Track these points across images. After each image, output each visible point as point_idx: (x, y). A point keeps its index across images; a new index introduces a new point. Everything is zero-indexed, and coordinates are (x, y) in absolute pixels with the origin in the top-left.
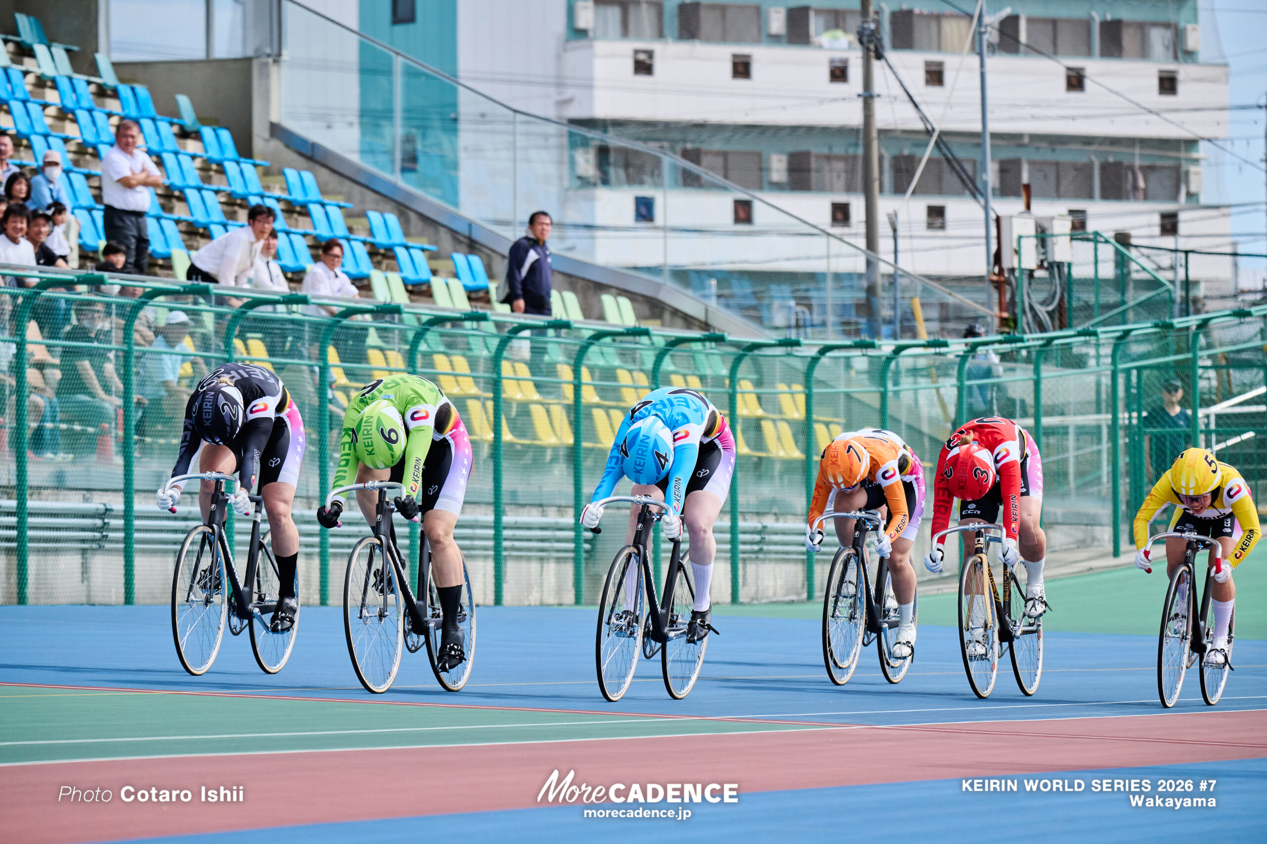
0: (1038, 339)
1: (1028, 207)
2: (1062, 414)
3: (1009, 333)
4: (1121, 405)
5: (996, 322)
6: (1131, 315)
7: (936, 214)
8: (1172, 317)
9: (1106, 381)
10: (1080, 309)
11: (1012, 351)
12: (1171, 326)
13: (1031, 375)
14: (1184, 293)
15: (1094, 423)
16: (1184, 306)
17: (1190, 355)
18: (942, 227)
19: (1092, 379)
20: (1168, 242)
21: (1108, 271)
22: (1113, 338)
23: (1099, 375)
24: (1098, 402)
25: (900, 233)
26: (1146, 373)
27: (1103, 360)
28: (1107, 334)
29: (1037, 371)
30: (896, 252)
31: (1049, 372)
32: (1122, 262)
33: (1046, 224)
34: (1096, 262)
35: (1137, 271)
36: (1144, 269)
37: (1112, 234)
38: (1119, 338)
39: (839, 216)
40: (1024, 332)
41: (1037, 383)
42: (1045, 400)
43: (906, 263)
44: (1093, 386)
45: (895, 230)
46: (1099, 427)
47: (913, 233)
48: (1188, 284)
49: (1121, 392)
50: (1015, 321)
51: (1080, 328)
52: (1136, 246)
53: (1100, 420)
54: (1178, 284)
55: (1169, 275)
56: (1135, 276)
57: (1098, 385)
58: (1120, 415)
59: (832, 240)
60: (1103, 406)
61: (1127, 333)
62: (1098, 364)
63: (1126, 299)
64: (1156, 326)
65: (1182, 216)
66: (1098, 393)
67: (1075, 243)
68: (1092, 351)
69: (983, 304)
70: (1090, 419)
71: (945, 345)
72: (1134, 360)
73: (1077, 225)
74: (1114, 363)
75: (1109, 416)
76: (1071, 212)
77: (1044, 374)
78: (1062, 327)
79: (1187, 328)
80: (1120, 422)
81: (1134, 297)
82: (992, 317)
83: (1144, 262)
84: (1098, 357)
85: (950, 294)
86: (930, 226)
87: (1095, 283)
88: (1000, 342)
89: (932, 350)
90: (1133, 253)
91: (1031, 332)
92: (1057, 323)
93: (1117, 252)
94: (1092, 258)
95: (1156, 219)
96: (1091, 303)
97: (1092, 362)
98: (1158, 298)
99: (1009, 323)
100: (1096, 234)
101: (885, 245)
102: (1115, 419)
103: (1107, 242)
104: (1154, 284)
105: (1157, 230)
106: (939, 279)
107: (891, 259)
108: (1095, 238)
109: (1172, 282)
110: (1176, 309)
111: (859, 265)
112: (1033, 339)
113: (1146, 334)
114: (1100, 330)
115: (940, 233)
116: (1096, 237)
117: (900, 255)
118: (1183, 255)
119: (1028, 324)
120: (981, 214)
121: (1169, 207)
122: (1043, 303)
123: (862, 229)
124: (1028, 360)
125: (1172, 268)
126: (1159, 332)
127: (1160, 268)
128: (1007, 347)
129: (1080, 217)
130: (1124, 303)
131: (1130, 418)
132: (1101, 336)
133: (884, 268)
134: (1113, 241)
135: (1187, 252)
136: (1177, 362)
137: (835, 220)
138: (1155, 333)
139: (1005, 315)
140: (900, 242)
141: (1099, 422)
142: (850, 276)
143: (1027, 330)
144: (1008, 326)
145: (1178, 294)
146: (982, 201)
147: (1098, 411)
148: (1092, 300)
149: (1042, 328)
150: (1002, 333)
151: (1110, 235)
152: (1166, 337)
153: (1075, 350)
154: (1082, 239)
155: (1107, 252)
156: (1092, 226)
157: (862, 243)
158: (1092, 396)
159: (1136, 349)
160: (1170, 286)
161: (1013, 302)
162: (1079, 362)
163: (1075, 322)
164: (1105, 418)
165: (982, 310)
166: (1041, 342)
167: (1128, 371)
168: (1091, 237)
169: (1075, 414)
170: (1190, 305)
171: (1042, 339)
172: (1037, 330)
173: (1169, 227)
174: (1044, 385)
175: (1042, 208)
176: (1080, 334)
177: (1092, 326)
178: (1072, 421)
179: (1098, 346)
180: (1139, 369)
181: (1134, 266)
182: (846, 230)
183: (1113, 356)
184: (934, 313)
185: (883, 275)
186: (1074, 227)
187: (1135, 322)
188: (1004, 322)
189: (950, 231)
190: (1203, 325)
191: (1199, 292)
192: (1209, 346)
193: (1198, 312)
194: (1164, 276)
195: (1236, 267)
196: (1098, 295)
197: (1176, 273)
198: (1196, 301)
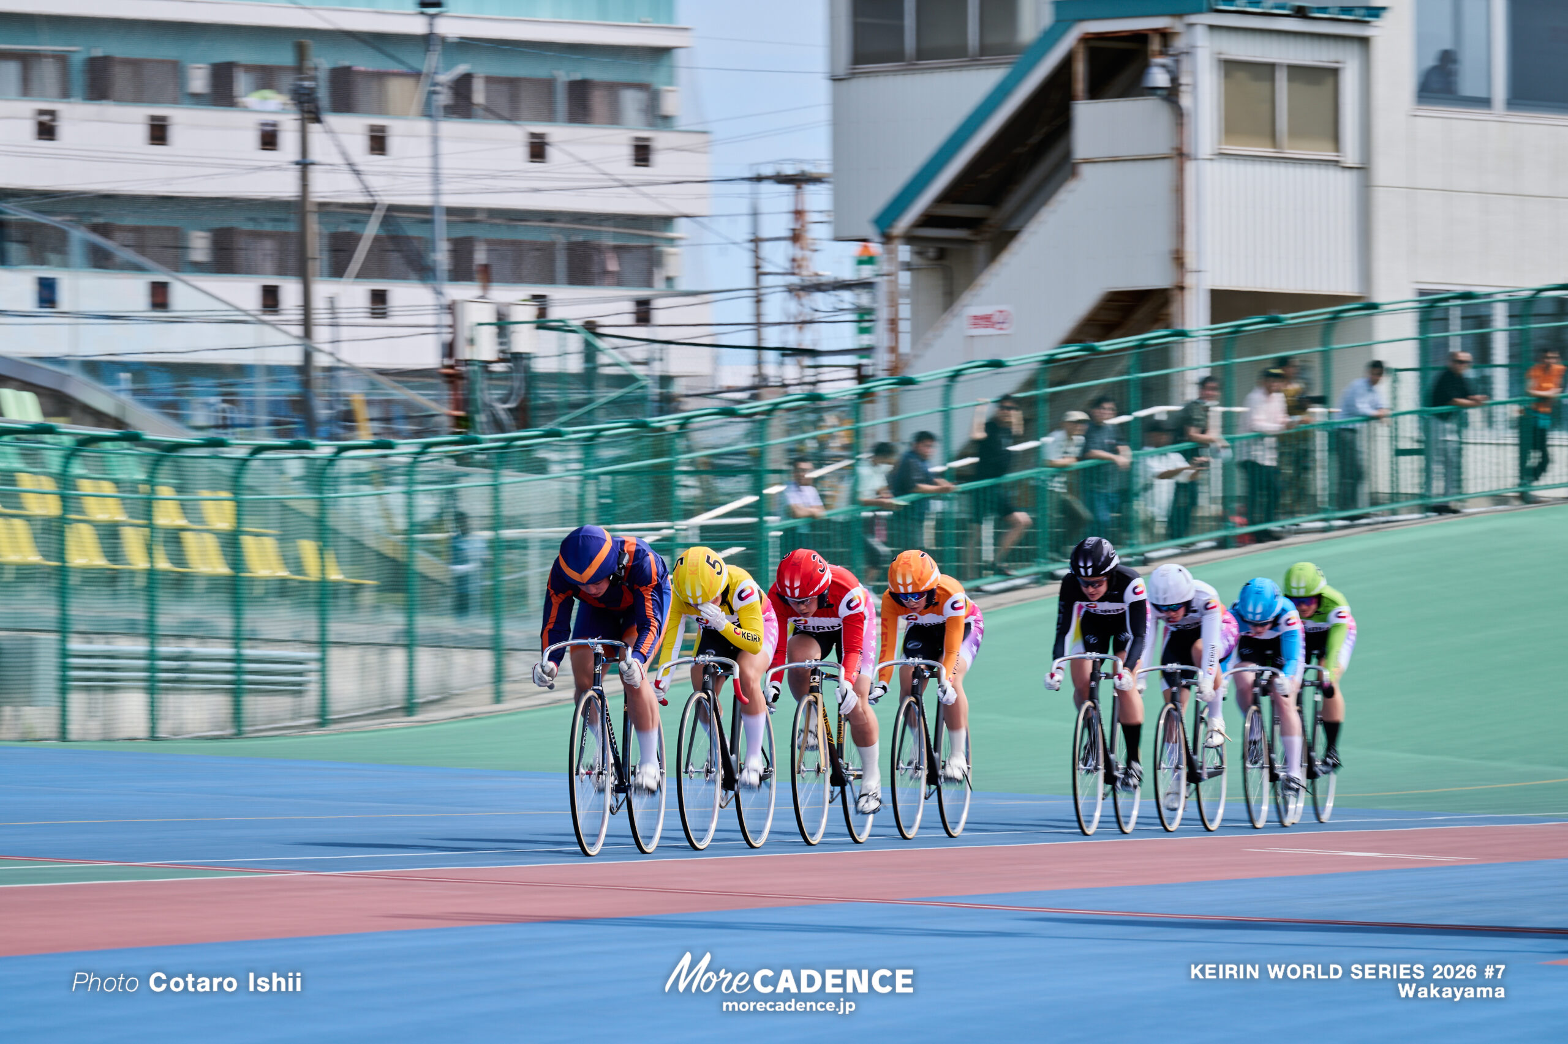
0: (494, 440)
1: (486, 291)
2: (522, 526)
3: (462, 433)
5: (450, 421)
6: (600, 414)
7: (379, 299)
8: (648, 415)
9: (573, 489)
10: (543, 407)
11: (467, 453)
13: (489, 481)
14: (661, 391)
16: (659, 404)
17: (668, 459)
18: (386, 314)
19: (557, 486)
20: (642, 332)
21: (575, 365)
22: (580, 439)
23: (566, 481)
24: (563, 513)
26: (621, 479)
27: (571, 466)
28: (574, 433)
29: (495, 477)
31: (509, 477)
32: (590, 353)
33: (504, 310)
34: (562, 354)
35: (606, 365)
36: (617, 363)
37: (580, 322)
38: (590, 439)
39: (269, 301)
40: (480, 432)
41: (496, 490)
42: (505, 510)
43: (348, 354)
44: (559, 493)
47: (357, 321)
48: (665, 380)
49: (590, 502)
50: (471, 420)
51: (543, 428)
52: (606, 336)
54: (653, 379)
55: (644, 370)
56: (604, 370)
57: (565, 492)
59: (264, 327)
60: (569, 517)
61: (598, 433)
62: (564, 470)
63: (594, 397)
64: (630, 425)
65: (657, 303)
66: (565, 502)
67: (539, 332)
68: (556, 456)
69: (433, 401)
70: (555, 532)
71: (392, 446)
72: (604, 466)
73: (540, 312)
74: (584, 466)
76: (535, 297)
77: (503, 480)
78: (524, 427)
79: (667, 428)
81: (603, 395)
82: (445, 414)
83: (614, 352)
84: (564, 462)
85: (397, 390)
86: (372, 313)
87: (560, 378)
88: (454, 443)
89: (374, 452)
90: (600, 343)
91: (487, 433)
92: (517, 422)
93: (586, 342)
94: (557, 350)
95: (630, 306)
96: (556, 401)
97: (555, 468)
98: (631, 395)
99: (463, 423)
100: (559, 320)
101: (323, 332)
103: (575, 331)
104: (627, 380)
105: (630, 319)
106: (384, 373)
107: (330, 349)
108: (562, 327)
109: (648, 378)
110: (650, 406)
111: (295, 357)
112: (490, 439)
113: (619, 435)
114: (565, 430)
115: (383, 321)
116: (560, 325)
118: (659, 346)
119: (484, 422)
120: (432, 300)
121: (643, 293)
122: (504, 401)
123: (297, 315)
124: (483, 465)
125: (646, 362)
126: (632, 433)
127: (634, 363)
128: (461, 449)
129: (543, 303)
130: (592, 400)
132: (568, 437)
133: (323, 360)
134: (581, 330)
135: (664, 343)
136: (653, 466)
137: (264, 305)
138: (629, 434)
139: (459, 413)
142: (284, 368)
143: (483, 430)
144: (462, 425)
145: (654, 391)
146: (433, 285)
147: (563, 523)
148: (557, 397)
149: (499, 427)
150: (455, 433)
151: (578, 323)
153: (536, 454)
154: (547, 328)
155: (575, 342)
156: (555, 313)
157: (297, 331)
158: (556, 505)
159: (607, 453)
160: (645, 382)
161: (466, 399)
162: (540, 467)
163: (539, 421)
165: (433, 408)
166: (500, 444)
168: (555, 325)
169: (537, 526)
170: (667, 403)
171: (501, 440)
172: (495, 430)
173: (642, 315)
174: (504, 492)
175: (501, 293)
176: (546, 434)
177: (558, 425)
178: (534, 533)
179: (563, 448)
181: (602, 359)
182: (277, 317)
183: (583, 461)
184: (378, 412)
185: (322, 368)
186: (536, 315)
187: (605, 422)
188: (457, 421)
189: (392, 318)
190: (684, 424)
191: (678, 388)
192: (690, 450)
193: (677, 410)
194: (639, 371)
195: (716, 359)
196: (563, 392)
197: (652, 367)
198: (674, 398)
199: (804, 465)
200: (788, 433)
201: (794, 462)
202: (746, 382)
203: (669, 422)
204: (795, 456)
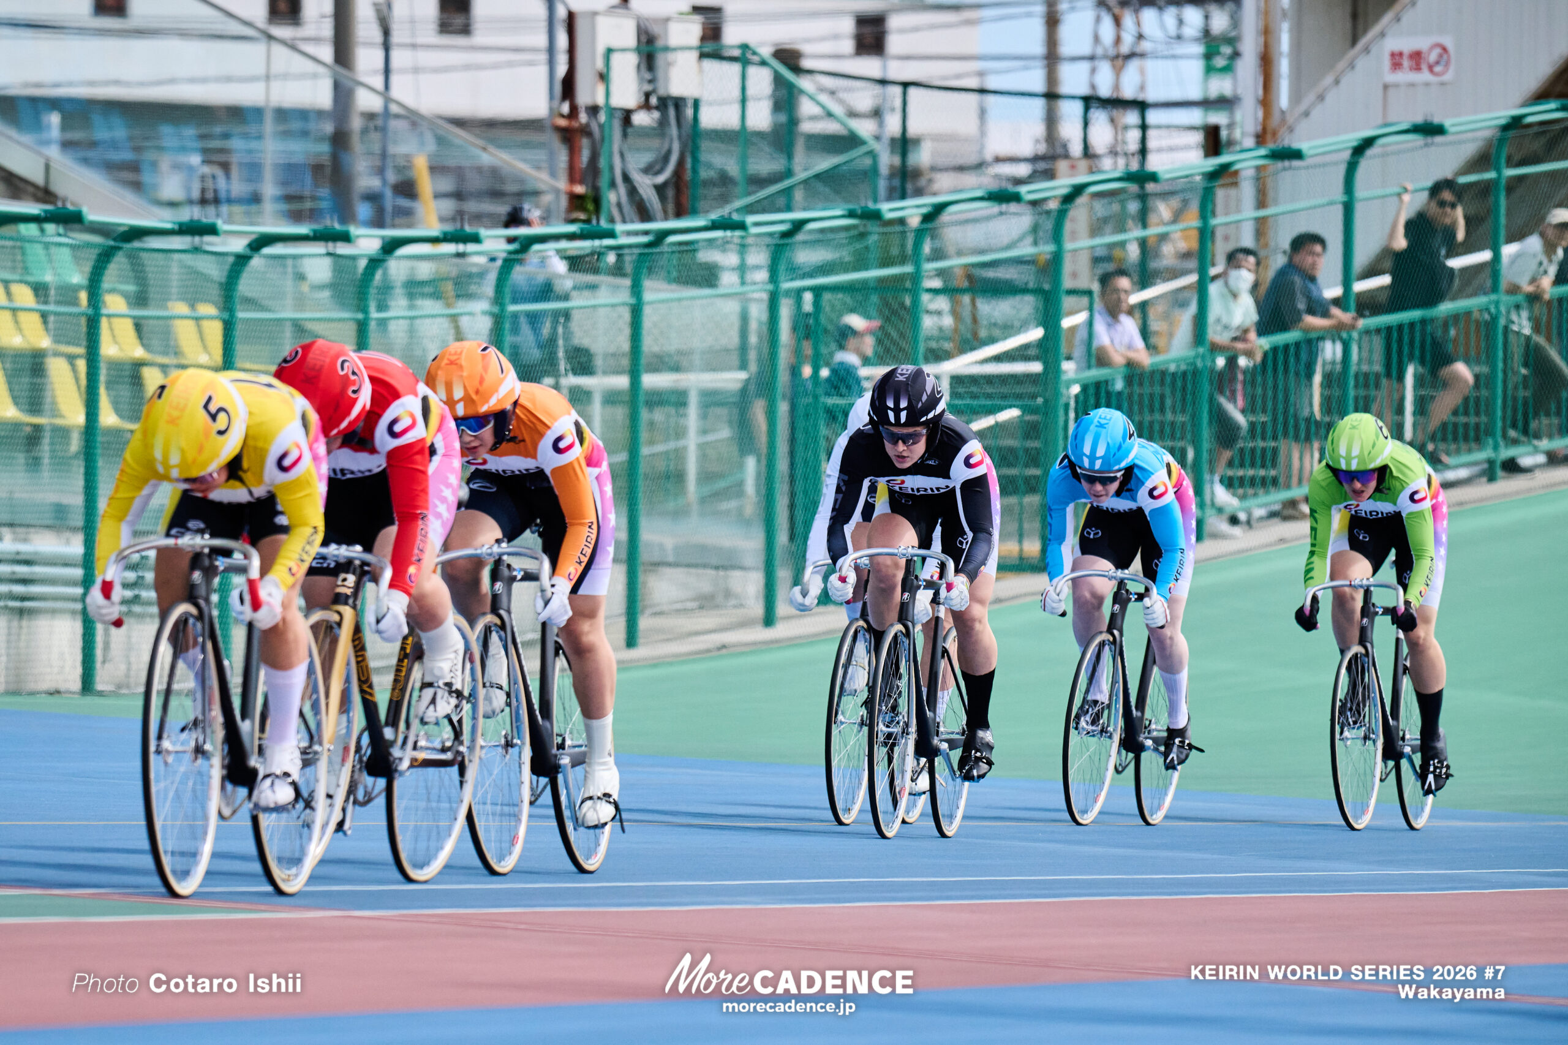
0: (636, 233)
2: (676, 369)
3: (585, 222)
5: (563, 201)
6: (802, 195)
7: (456, 7)
8: (877, 199)
9: (758, 313)
10: (714, 183)
11: (592, 254)
12: (876, 216)
13: (624, 296)
14: (897, 160)
16: (897, 182)
17: (908, 269)
18: (466, 30)
19: (732, 308)
20: (867, 67)
21: (761, 117)
22: (771, 235)
23: (744, 300)
24: (743, 348)
25: (396, 38)
26: (829, 298)
27: (752, 275)
28: (763, 227)
29: (636, 290)
30: (387, 72)
31: (656, 291)
32: (785, 99)
33: (655, 30)
34: (744, 100)
35: (813, 118)
36: (830, 115)
37: (772, 50)
38: (784, 235)
39: (282, 5)
40: (613, 220)
41: (636, 312)
42: (650, 344)
43: (403, 91)
44: (735, 321)
45: (386, 33)
47: (419, 41)
48: (904, 144)
50: (597, 201)
51: (714, 216)
52: (812, 73)
54: (886, 140)
55: (872, 126)
56: (810, 126)
57: (744, 318)
61: (798, 226)
62: (743, 282)
63: (792, 167)
64: (851, 214)
65: (893, 22)
66: (744, 333)
67: (706, 62)
68: (731, 260)
69: (541, 170)
70: (728, 379)
71: (474, 239)
72: (807, 275)
73: (708, 32)
74: (773, 278)
76: (699, 11)
77: (648, 296)
78: (679, 213)
79: (904, 221)
81: (806, 166)
82: (555, 192)
83: (825, 99)
84: (742, 269)
85: (485, 150)
86: (444, 28)
87: (741, 138)
88: (570, 237)
89: (450, 249)
90: (805, 86)
91: (624, 221)
92: (671, 207)
93: (779, 80)
94: (736, 93)
95: (848, 26)
96: (731, 174)
97: (730, 279)
98: (852, 166)
99: (586, 205)
100: (745, 49)
101: (366, 59)
103: (762, 62)
104: (846, 142)
105: (846, 47)
106: (467, 123)
107: (378, 82)
108: (745, 58)
109: (878, 139)
110: (882, 185)
111: (320, 94)
112: (629, 233)
113: (832, 230)
114: (750, 219)
115: (461, 41)
116: (743, 55)
117: (394, 77)
118: (897, 90)
119: (619, 205)
122: (648, 170)
123: (327, 30)
124: (618, 270)
125: (877, 113)
126: (854, 227)
127: (853, 114)
128: (581, 246)
129: (714, 19)
130: (789, 173)
132: (752, 231)
133: (365, 101)
134: (772, 61)
135: (904, 86)
136: (884, 281)
137: (274, 11)
138: (846, 228)
139: (579, 189)
140: (395, 53)
142: (302, 114)
143: (618, 216)
144: (584, 209)
145: (887, 160)
148: (733, 168)
149: (645, 215)
150: (573, 221)
151: (767, 51)
152: (867, 235)
153: (705, 256)
154: (719, 58)
155: (763, 81)
156: (733, 35)
157: (326, 53)
158: (733, 339)
159: (810, 256)
160: (873, 146)
161: (593, 166)
162: (708, 277)
163: (701, 204)
165: (541, 180)
166: (643, 239)
168: (734, 53)
169: (701, 371)
170: (906, 180)
171: (646, 233)
172: (635, 216)
173: (870, 40)
174: (649, 316)
176: (714, 226)
177: (737, 211)
178: (695, 381)
179: (743, 248)
180: (817, 291)
181: (807, 109)
182: (295, 31)
183: (772, 268)
184: (449, 184)
185: (362, 114)
186: (703, 37)
188: (576, 201)
189: (479, 37)
190: (932, 215)
191: (925, 158)
192: (942, 255)
193: (921, 192)
194: (863, 128)
195: (983, 113)
196: (743, 160)
197: (881, 124)
198: (917, 174)
199: (1122, 283)
200: (1093, 234)
201: (1104, 279)
202: (1028, 151)
203: (910, 210)
204: (1107, 268)
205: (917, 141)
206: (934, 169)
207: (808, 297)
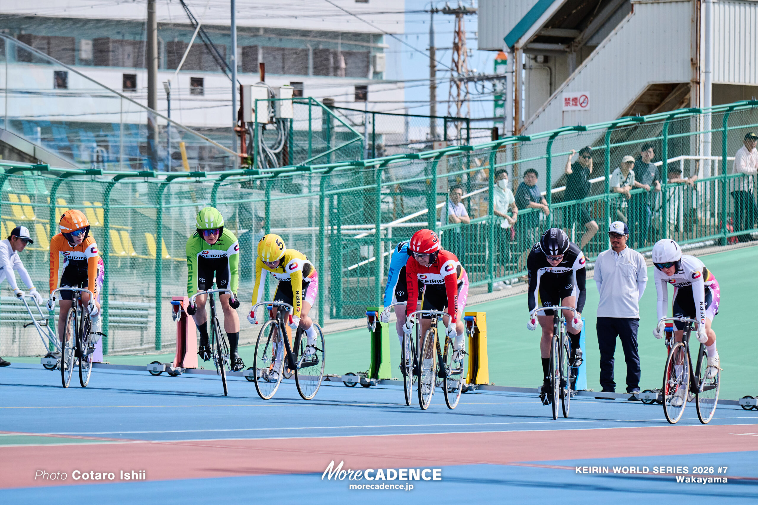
0: (268, 173)
1: (263, 79)
2: (284, 226)
3: (248, 168)
4: (326, 221)
5: (239, 160)
6: (333, 157)
7: (197, 83)
8: (363, 159)
9: (316, 203)
10: (298, 153)
11: (250, 181)
12: (362, 164)
13: (263, 198)
14: (371, 143)
15: (307, 233)
16: (371, 151)
17: (375, 186)
18: (202, 93)
19: (306, 201)
20: (361, 106)
21: (318, 126)
22: (321, 173)
23: (310, 198)
24: (310, 218)
25: (172, 97)
26: (344, 197)
27: (313, 189)
28: (317, 169)
29: (267, 195)
30: (169, 110)
31: (275, 195)
32: (327, 120)
33: (275, 92)
34: (310, 120)
35: (338, 126)
36: (344, 125)
37: (321, 99)
38: (326, 173)
39: (129, 84)
40: (259, 168)
41: (267, 204)
42: (272, 216)
43: (175, 117)
44: (307, 206)
45: (168, 94)
46: (310, 235)
47: (182, 97)
48: (374, 136)
49: (326, 212)
50: (252, 160)
51: (298, 165)
52: (337, 108)
53: (311, 230)
54: (367, 135)
55: (361, 129)
56: (337, 130)
57: (310, 205)
58: (325, 228)
59: (125, 100)
60: (314, 220)
61: (331, 169)
62: (310, 192)
63: (330, 145)
64: (352, 164)
65: (370, 88)
66: (310, 212)
67: (295, 105)
68: (306, 183)
69: (229, 147)
70: (304, 230)
71: (203, 175)
72: (336, 188)
73: (296, 93)
74: (322, 190)
75: (318, 228)
76: (292, 83)
77: (272, 197)
78: (285, 164)
79: (373, 167)
80: (325, 232)
81: (336, 144)
82: (236, 156)
83: (342, 119)
84: (310, 187)
85: (207, 140)
86: (193, 92)
87: (309, 134)
88: (242, 174)
89: (193, 179)
90: (335, 113)
91: (263, 168)
92: (282, 161)
93: (325, 112)
94: (307, 117)
95: (352, 90)
96: (305, 148)
97: (305, 190)
98: (352, 145)
99: (248, 161)
100: (310, 98)
101: (161, 105)
102: (321, 230)
103: (318, 105)
104: (351, 135)
105: (352, 98)
106: (199, 129)
107: (165, 114)
108: (310, 103)
109: (363, 134)
110: (365, 153)
111: (142, 118)
112: (264, 172)
113: (345, 170)
114: (312, 167)
115: (200, 97)
116: (310, 101)
117: (171, 112)
118: (371, 115)
119: (261, 162)
120: (229, 84)
121: (361, 81)
122: (271, 148)
123: (145, 93)
124: (261, 188)
125: (363, 124)
126: (354, 169)
127: (354, 125)
128: (246, 178)
129: (299, 87)
130: (329, 148)
131: (332, 230)
132: (313, 171)
133: (161, 121)
134: (322, 104)
135: (374, 113)
136: (365, 190)
137: (125, 86)
138: (351, 170)
139: (245, 155)
140: (172, 102)
141: (310, 232)
142: (137, 126)
143: (261, 167)
144: (247, 163)
145: (367, 142)
146: (230, 75)
147: (310, 225)
148: (306, 147)
149: (271, 165)
150: (243, 168)
151: (319, 100)
152: (358, 172)
153: (294, 182)
154: (301, 103)
155: (317, 112)
156: (307, 93)
157: (145, 103)
158: (306, 214)
159: (336, 181)
160: (362, 137)
161: (250, 147)
162: (297, 190)
163: (294, 161)
164: (315, 229)
165: (230, 152)
166: (270, 175)
167: (331, 196)
168: (307, 101)
169: (294, 227)
170: (375, 150)
171: (271, 172)
172: (268, 166)
173: (361, 95)
174: (273, 205)
175: (272, 81)
176: (298, 169)
177: (307, 163)
178: (291, 230)
179: (310, 178)
180: (339, 195)
181: (336, 123)
182: (134, 94)
183: (321, 186)
184: (195, 154)
185: (159, 126)
186: (294, 95)
187: (335, 162)
188: (244, 160)
189: (206, 96)
190: (384, 164)
191: (382, 141)
192: (388, 179)
193: (381, 155)
194: (358, 130)
195: (407, 123)
196: (310, 144)
197: (366, 128)
198: (379, 148)
199: (459, 191)
200: (449, 171)
201: (452, 189)
202: (424, 138)
203: (377, 162)
204: (454, 184)
205: (380, 135)
206: (386, 146)
207: (336, 197)
